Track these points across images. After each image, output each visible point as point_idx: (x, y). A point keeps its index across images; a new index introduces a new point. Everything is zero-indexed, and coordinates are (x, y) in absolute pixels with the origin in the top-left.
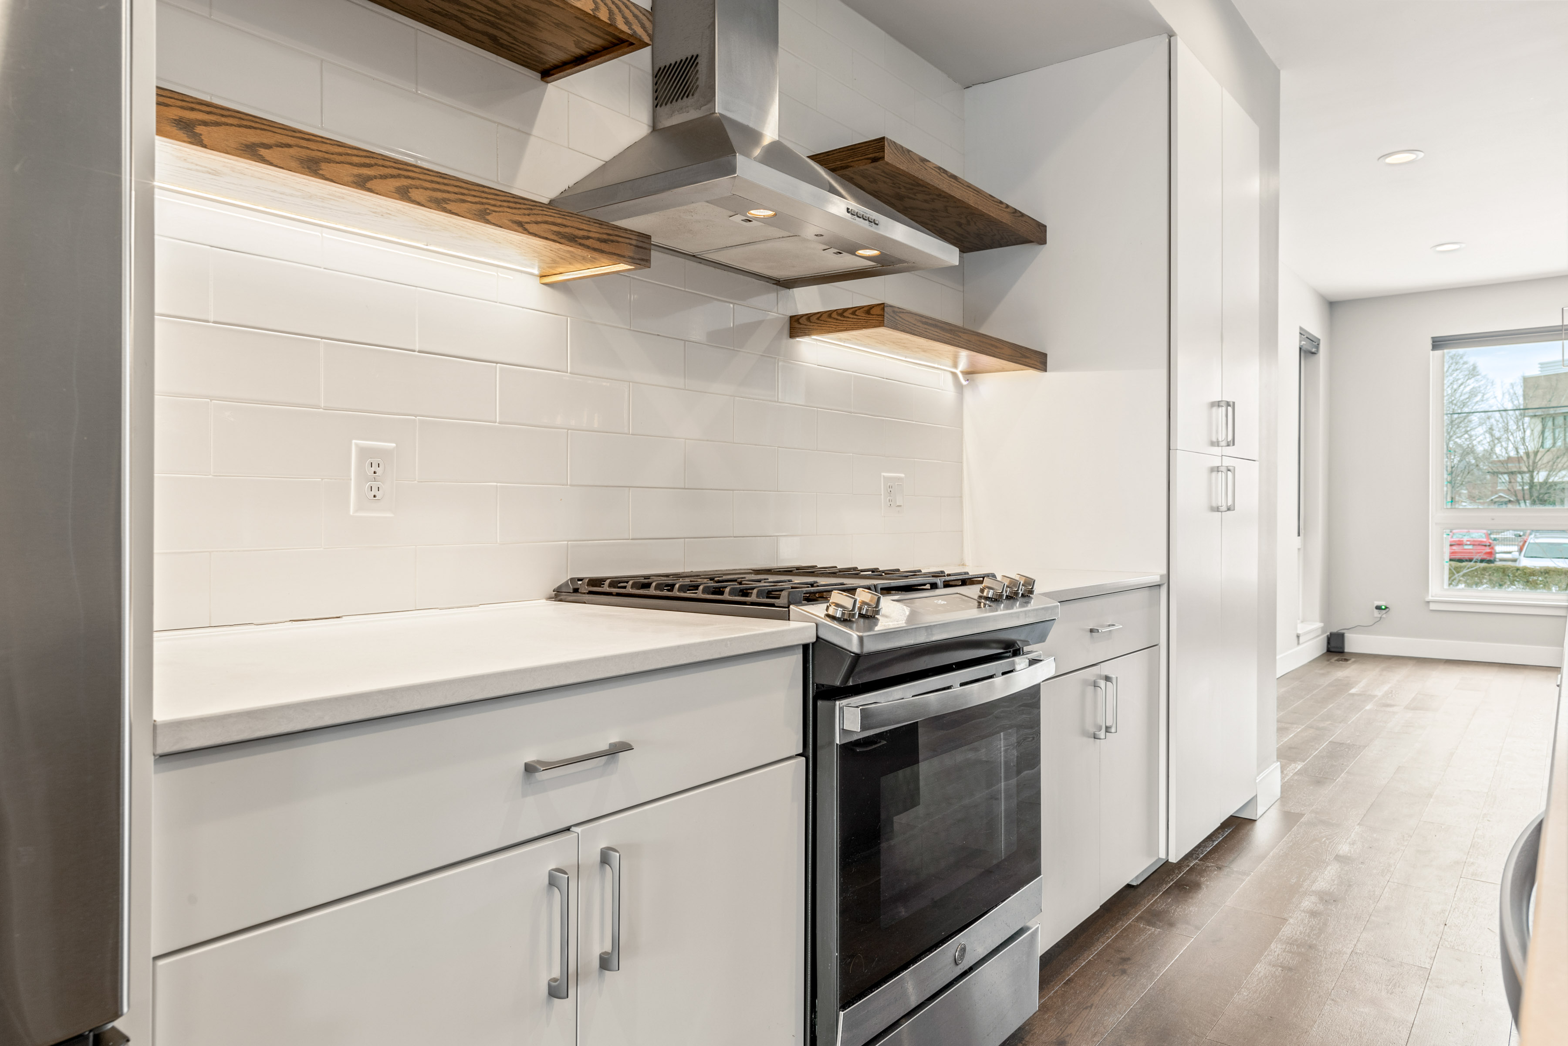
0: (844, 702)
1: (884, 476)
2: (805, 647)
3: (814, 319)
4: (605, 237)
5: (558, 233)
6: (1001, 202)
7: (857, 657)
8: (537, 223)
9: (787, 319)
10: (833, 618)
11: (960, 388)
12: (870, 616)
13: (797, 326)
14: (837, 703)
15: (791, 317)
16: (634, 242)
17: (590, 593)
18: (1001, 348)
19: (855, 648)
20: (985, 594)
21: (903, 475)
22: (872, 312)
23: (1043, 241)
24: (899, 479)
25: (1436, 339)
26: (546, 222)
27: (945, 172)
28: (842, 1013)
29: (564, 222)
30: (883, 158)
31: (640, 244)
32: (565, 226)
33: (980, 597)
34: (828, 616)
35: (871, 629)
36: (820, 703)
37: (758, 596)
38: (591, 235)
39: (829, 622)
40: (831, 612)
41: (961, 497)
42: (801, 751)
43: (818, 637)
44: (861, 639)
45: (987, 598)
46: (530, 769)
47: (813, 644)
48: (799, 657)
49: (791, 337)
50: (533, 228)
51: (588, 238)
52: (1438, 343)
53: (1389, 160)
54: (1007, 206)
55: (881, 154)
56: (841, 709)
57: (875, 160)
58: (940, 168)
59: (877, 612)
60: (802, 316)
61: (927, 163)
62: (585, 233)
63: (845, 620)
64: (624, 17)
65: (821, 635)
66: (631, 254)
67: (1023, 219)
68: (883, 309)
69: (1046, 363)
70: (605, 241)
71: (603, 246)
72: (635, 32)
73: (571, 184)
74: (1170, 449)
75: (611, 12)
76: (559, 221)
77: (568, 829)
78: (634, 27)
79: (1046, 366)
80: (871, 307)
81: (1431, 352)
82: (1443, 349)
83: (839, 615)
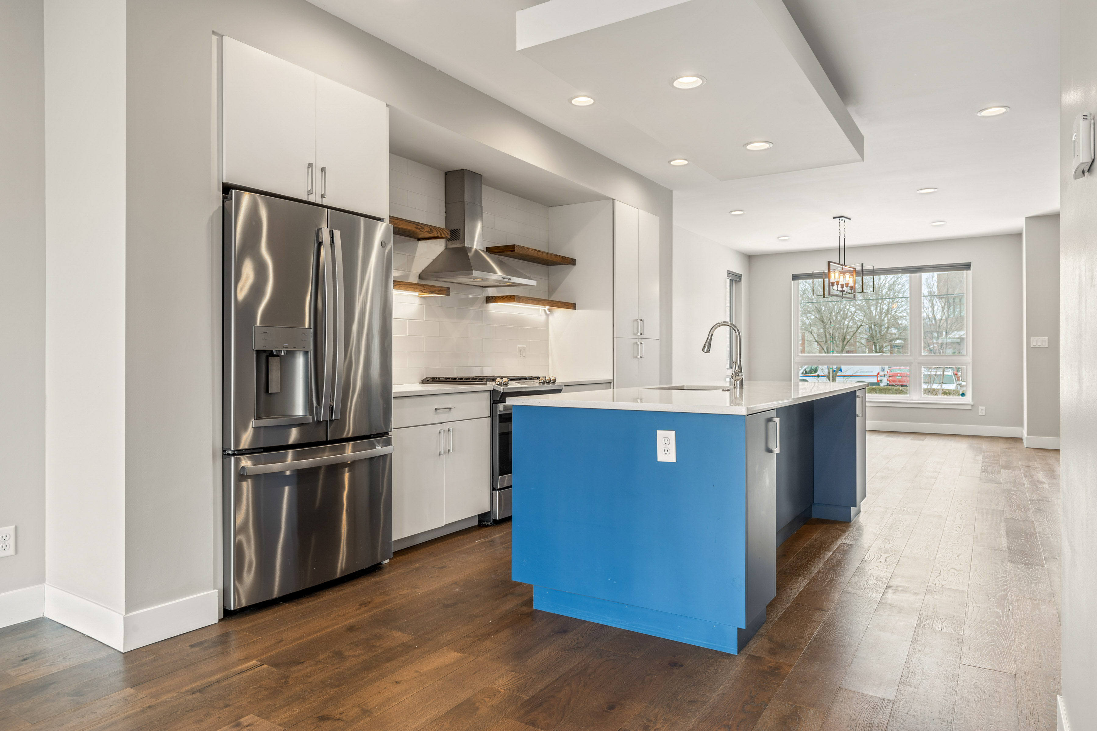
0: (500, 404)
1: (518, 347)
2: (490, 391)
3: (494, 298)
4: (439, 290)
5: (429, 291)
6: (557, 255)
7: (503, 393)
8: (425, 289)
9: (485, 298)
10: (497, 384)
11: (547, 315)
12: (506, 384)
13: (488, 300)
14: (498, 404)
15: (487, 297)
16: (446, 290)
17: (433, 381)
18: (557, 304)
19: (502, 391)
20: (541, 381)
21: (525, 346)
22: (512, 297)
23: (575, 264)
24: (524, 347)
25: (795, 275)
26: (427, 289)
27: (536, 250)
28: (499, 477)
29: (431, 288)
30: (515, 251)
31: (447, 290)
32: (431, 289)
33: (540, 382)
34: (496, 384)
35: (507, 387)
36: (494, 405)
37: (479, 380)
38: (436, 290)
39: (496, 385)
40: (496, 383)
41: (548, 353)
42: (489, 416)
43: (493, 389)
44: (503, 389)
45: (541, 383)
46: (436, 409)
47: (492, 390)
48: (489, 393)
49: (487, 303)
50: (424, 291)
51: (436, 291)
52: (796, 277)
53: (733, 213)
54: (560, 256)
55: (514, 250)
56: (499, 406)
57: (512, 251)
58: (534, 249)
59: (508, 384)
60: (490, 297)
61: (530, 249)
62: (435, 290)
63: (500, 385)
64: (444, 233)
65: (494, 388)
66: (445, 293)
67: (566, 259)
68: (515, 297)
69: (576, 307)
70: (439, 291)
71: (439, 292)
72: (446, 236)
73: (425, 268)
74: (614, 337)
75: (441, 233)
76: (429, 288)
77: (442, 423)
78: (446, 235)
79: (576, 308)
80: (512, 296)
81: (792, 281)
82: (799, 280)
83: (498, 384)
